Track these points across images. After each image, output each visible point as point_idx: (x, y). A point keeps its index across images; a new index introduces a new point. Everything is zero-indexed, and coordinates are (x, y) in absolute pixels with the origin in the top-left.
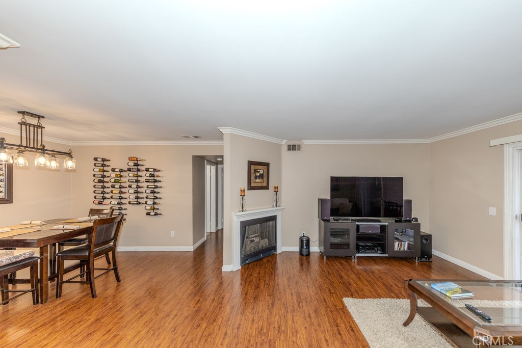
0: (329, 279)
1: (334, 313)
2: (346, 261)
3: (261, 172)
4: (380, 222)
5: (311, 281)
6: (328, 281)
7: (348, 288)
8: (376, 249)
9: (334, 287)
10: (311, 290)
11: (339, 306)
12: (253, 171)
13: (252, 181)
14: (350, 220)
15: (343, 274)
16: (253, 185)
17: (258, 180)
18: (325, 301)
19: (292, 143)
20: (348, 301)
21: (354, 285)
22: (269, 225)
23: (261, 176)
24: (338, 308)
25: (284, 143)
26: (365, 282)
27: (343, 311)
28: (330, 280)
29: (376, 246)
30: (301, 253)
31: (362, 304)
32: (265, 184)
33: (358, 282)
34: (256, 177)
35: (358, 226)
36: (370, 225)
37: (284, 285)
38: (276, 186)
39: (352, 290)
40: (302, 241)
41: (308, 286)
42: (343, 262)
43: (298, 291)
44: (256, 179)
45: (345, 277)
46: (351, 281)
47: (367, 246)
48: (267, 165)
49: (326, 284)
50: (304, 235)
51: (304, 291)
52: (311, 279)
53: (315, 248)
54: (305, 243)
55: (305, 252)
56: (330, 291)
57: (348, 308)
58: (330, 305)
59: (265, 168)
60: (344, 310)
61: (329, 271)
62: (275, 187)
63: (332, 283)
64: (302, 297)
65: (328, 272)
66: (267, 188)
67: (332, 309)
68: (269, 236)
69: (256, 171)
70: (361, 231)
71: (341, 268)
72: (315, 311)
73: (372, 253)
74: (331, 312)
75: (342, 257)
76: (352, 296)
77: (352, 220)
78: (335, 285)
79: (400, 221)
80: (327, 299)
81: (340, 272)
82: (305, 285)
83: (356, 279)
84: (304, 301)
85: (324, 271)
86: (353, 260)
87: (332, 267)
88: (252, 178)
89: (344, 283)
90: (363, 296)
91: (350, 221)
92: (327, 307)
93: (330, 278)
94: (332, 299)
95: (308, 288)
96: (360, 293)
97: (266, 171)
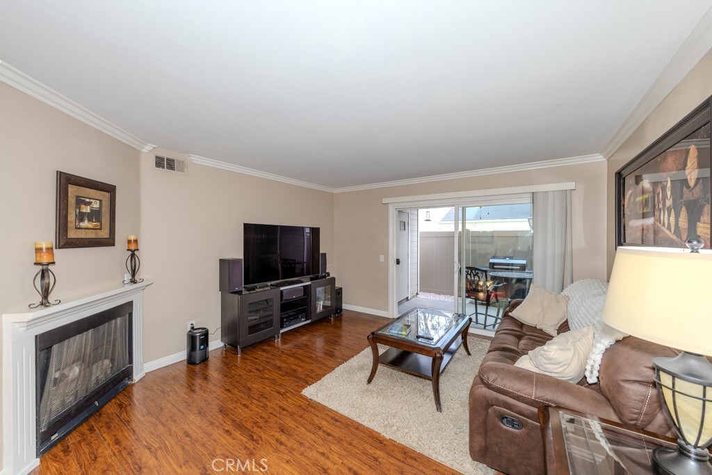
0: (266, 379)
1: (305, 416)
2: (269, 346)
3: (96, 205)
4: (302, 282)
5: (243, 395)
6: (266, 381)
7: (297, 378)
8: (300, 317)
9: (281, 385)
10: (253, 407)
11: (304, 404)
12: (72, 201)
13: (69, 225)
14: (267, 286)
15: (278, 363)
16: (72, 234)
17: (85, 224)
18: (284, 409)
19: (166, 154)
20: (309, 392)
21: (300, 369)
22: (116, 326)
23: (95, 215)
24: (304, 407)
25: (148, 151)
26: (308, 360)
27: (312, 407)
28: (268, 379)
29: (299, 314)
30: (191, 361)
31: (325, 385)
32: (104, 234)
33: (302, 364)
34: (81, 217)
35: (282, 291)
36: (292, 289)
37: (200, 428)
38: (132, 238)
39: (303, 377)
40: (192, 338)
41: (244, 405)
42: (265, 347)
43: (234, 421)
44: (82, 220)
45: (284, 365)
46: (294, 367)
47: (291, 316)
48: (110, 190)
49: (268, 386)
50: (193, 328)
51: (244, 415)
52: (239, 391)
53: (216, 344)
54: (197, 340)
55: (198, 354)
56: (278, 392)
57: (315, 399)
58: (293, 409)
59: (104, 196)
60: (312, 405)
61: (257, 367)
62: (129, 242)
63: (274, 381)
64: (249, 425)
65: (257, 370)
66: (109, 242)
67: (300, 413)
68: (113, 354)
69: (80, 201)
70: (284, 298)
71: (270, 356)
72: (282, 431)
73: (297, 323)
74: (301, 417)
75: (261, 343)
76: (308, 384)
77: (271, 285)
78: (280, 382)
79: (317, 278)
80: (284, 404)
81: (272, 361)
82: (239, 405)
83: (297, 362)
84: (255, 428)
85: (251, 371)
86: (276, 341)
87: (257, 361)
88: (72, 217)
89: (287, 374)
90: (318, 377)
91: (269, 288)
92: (292, 414)
93: (266, 376)
94: (289, 400)
95: (247, 407)
96: (313, 375)
97: (106, 203)
